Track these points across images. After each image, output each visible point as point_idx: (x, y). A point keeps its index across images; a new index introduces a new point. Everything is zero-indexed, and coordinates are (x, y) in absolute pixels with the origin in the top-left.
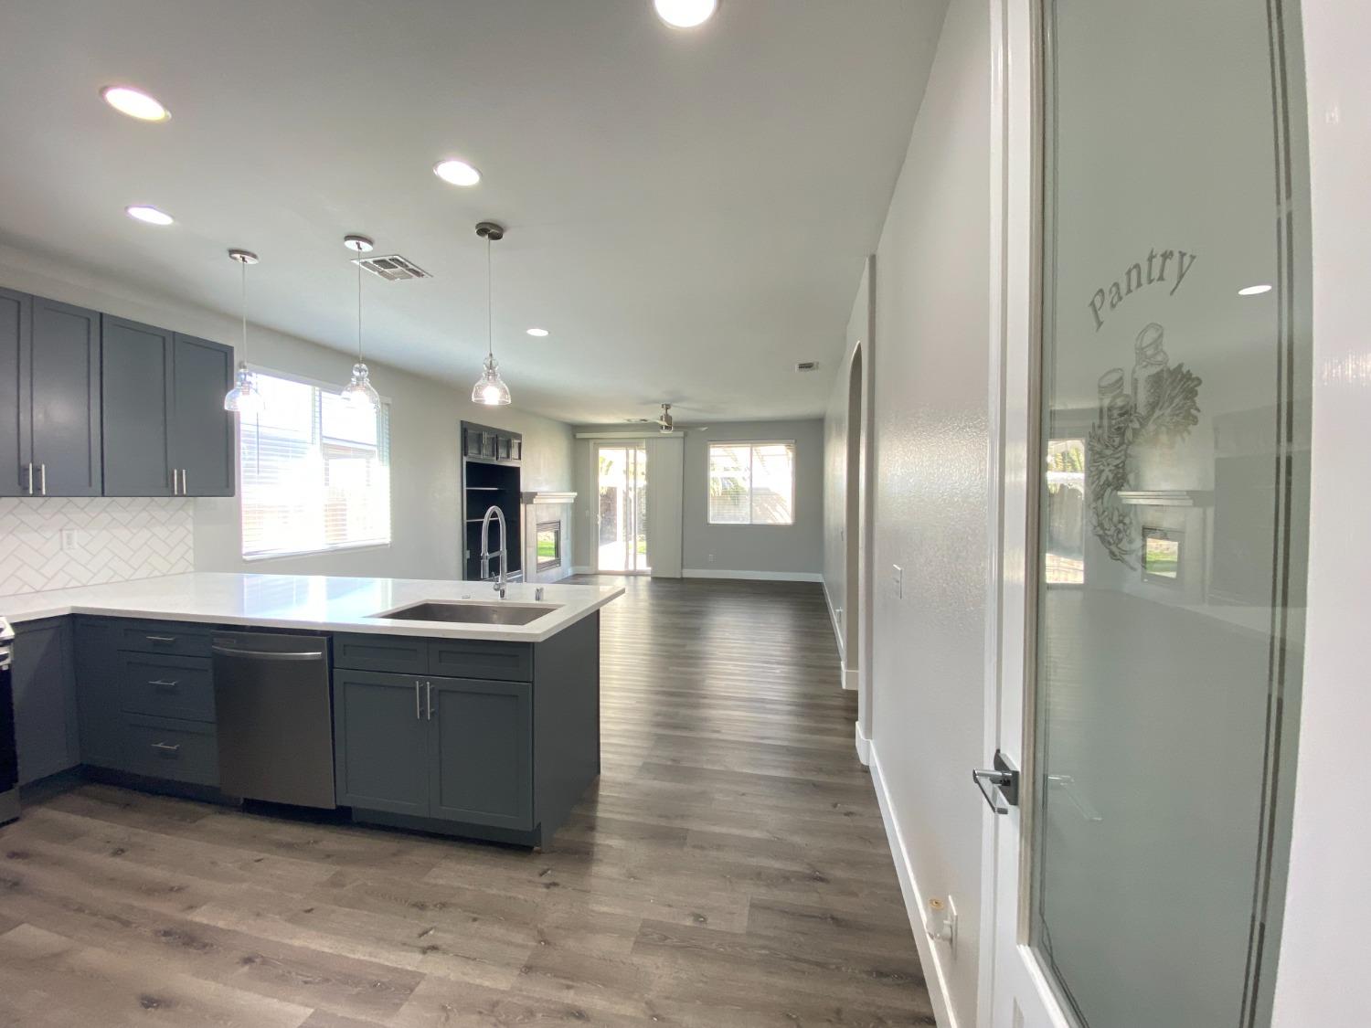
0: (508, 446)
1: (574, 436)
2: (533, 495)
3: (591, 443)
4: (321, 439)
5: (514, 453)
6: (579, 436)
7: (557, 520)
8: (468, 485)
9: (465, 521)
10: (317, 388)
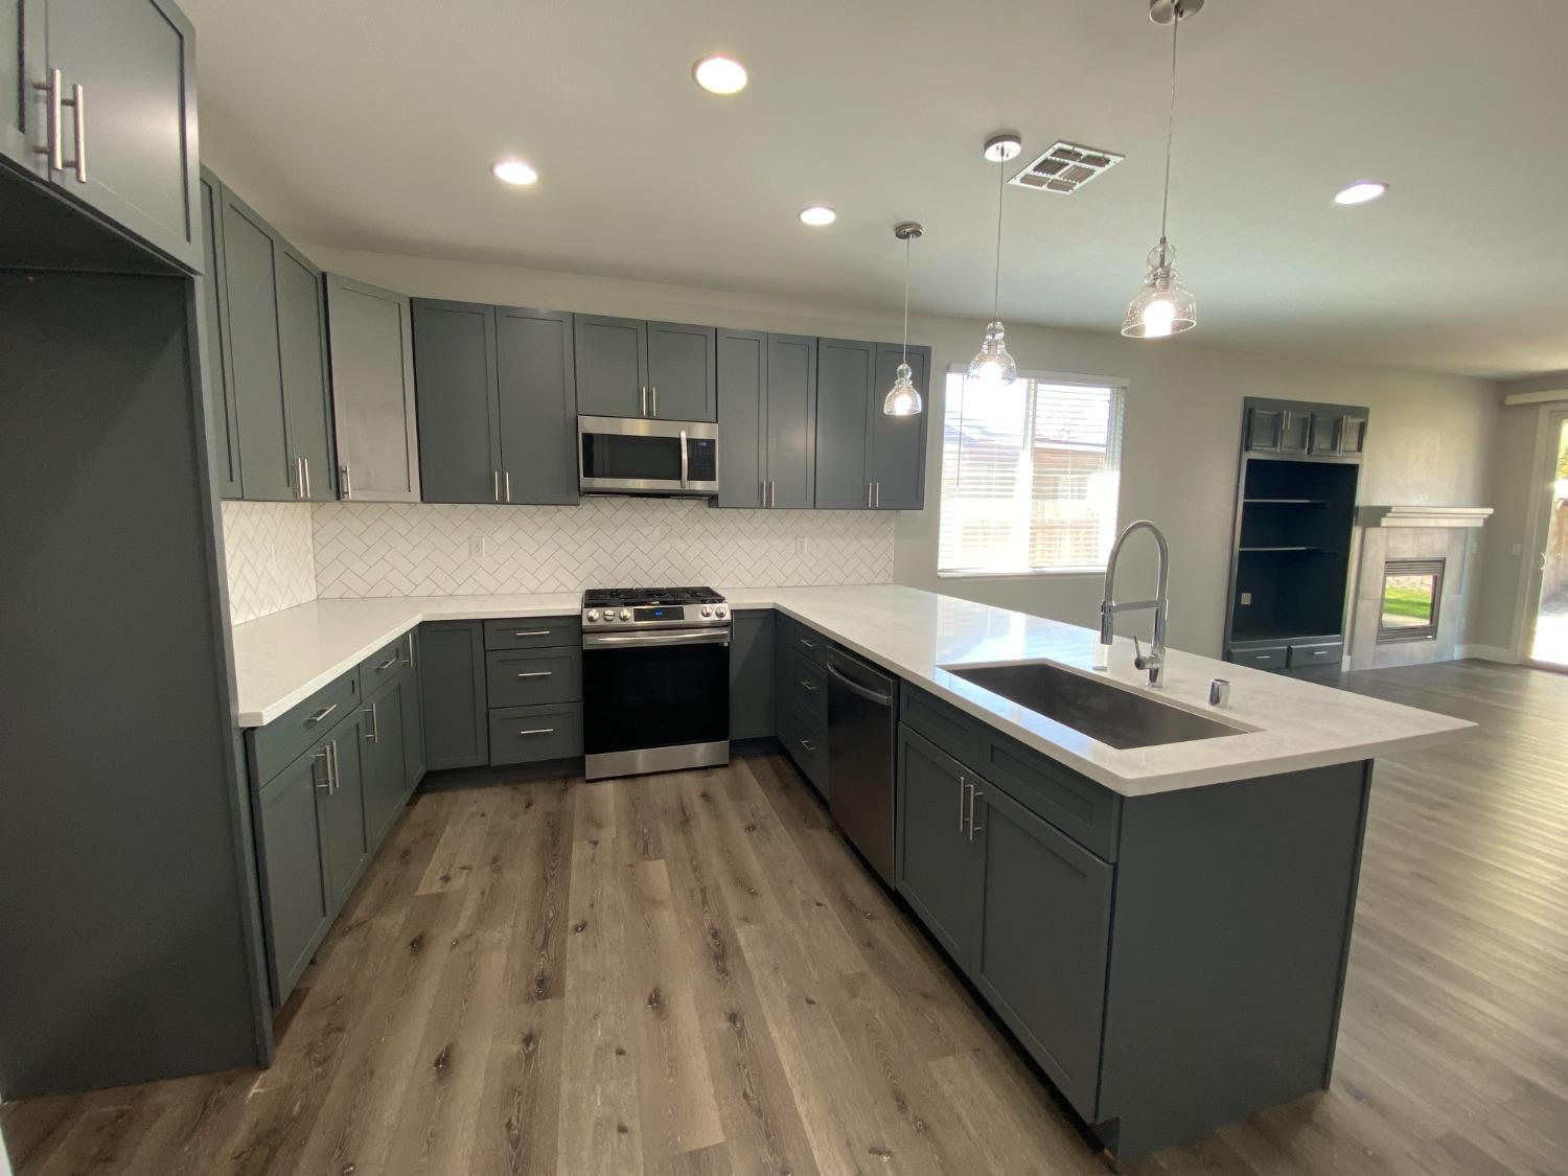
0: (1336, 430)
1: (1501, 403)
2: (1385, 511)
3: (1544, 411)
4: (1032, 443)
5: (1350, 440)
6: (1511, 400)
7: (1439, 556)
8: (1246, 497)
9: (1237, 549)
10: (1033, 381)
